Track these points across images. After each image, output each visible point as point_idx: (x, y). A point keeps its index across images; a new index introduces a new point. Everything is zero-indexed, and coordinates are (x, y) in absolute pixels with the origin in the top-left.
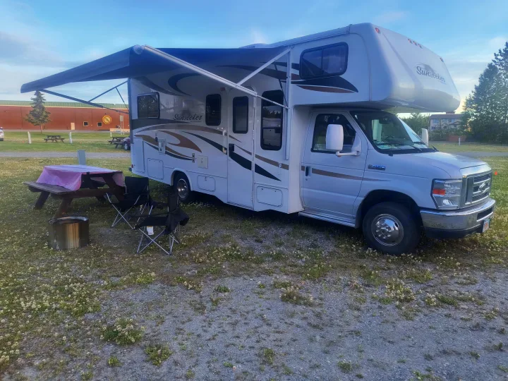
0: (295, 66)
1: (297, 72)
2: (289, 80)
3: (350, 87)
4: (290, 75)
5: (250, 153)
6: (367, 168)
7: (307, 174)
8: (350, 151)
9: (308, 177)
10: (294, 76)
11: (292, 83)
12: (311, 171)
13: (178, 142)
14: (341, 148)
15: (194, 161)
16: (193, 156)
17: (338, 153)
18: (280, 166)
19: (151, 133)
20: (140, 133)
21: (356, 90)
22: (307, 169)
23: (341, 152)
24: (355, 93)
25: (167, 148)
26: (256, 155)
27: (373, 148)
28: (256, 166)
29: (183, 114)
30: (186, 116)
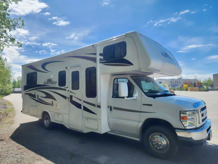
0: (101, 55)
1: (102, 57)
2: (98, 61)
3: (129, 63)
5: (81, 100)
6: (142, 105)
7: (111, 110)
8: (132, 97)
9: (111, 112)
10: (101, 59)
11: (100, 63)
12: (113, 108)
13: (45, 96)
14: (127, 95)
15: (52, 105)
16: (52, 103)
17: (126, 98)
18: (96, 106)
19: (33, 92)
20: (27, 92)
21: (132, 65)
22: (111, 107)
23: (127, 97)
24: (132, 66)
25: (40, 99)
26: (84, 101)
27: (144, 94)
28: (84, 107)
29: (48, 82)
30: (49, 82)
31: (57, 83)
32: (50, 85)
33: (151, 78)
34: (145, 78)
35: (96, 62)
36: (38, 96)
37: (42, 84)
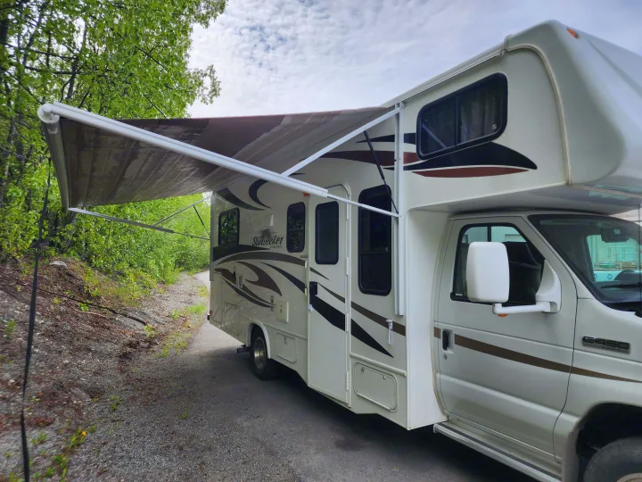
0: (409, 138)
1: (412, 148)
2: (400, 163)
3: (521, 162)
4: (402, 157)
5: (343, 300)
6: (579, 344)
7: (446, 345)
8: (532, 301)
9: (449, 352)
10: (408, 157)
11: (406, 168)
12: (452, 339)
13: (256, 278)
14: (505, 297)
15: (272, 308)
16: (272, 301)
17: (499, 309)
18: (391, 327)
19: (230, 266)
20: (221, 266)
21: (533, 166)
22: (446, 335)
23: (504, 305)
24: (531, 171)
25: (245, 288)
26: (352, 303)
27: (589, 295)
28: (354, 324)
29: (262, 237)
30: (266, 239)
31: (284, 242)
32: (268, 246)
33: (632, 223)
34: (600, 224)
35: (393, 169)
36: (241, 278)
37: (250, 243)
